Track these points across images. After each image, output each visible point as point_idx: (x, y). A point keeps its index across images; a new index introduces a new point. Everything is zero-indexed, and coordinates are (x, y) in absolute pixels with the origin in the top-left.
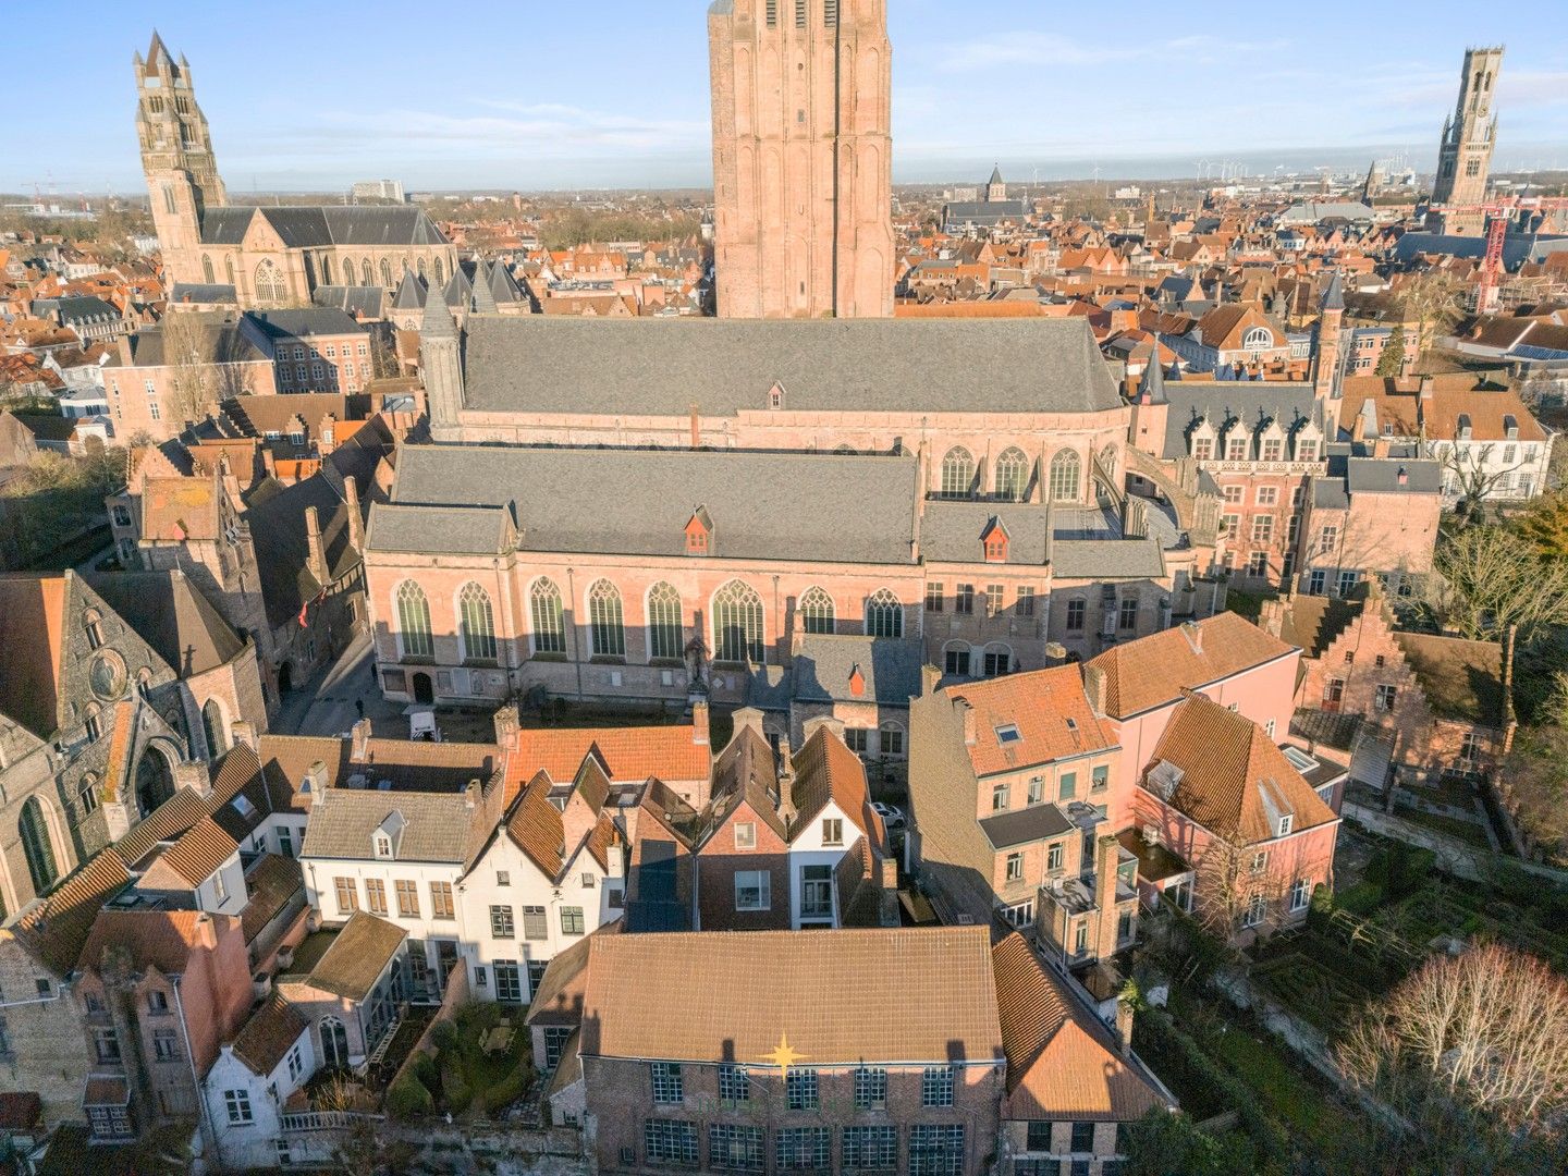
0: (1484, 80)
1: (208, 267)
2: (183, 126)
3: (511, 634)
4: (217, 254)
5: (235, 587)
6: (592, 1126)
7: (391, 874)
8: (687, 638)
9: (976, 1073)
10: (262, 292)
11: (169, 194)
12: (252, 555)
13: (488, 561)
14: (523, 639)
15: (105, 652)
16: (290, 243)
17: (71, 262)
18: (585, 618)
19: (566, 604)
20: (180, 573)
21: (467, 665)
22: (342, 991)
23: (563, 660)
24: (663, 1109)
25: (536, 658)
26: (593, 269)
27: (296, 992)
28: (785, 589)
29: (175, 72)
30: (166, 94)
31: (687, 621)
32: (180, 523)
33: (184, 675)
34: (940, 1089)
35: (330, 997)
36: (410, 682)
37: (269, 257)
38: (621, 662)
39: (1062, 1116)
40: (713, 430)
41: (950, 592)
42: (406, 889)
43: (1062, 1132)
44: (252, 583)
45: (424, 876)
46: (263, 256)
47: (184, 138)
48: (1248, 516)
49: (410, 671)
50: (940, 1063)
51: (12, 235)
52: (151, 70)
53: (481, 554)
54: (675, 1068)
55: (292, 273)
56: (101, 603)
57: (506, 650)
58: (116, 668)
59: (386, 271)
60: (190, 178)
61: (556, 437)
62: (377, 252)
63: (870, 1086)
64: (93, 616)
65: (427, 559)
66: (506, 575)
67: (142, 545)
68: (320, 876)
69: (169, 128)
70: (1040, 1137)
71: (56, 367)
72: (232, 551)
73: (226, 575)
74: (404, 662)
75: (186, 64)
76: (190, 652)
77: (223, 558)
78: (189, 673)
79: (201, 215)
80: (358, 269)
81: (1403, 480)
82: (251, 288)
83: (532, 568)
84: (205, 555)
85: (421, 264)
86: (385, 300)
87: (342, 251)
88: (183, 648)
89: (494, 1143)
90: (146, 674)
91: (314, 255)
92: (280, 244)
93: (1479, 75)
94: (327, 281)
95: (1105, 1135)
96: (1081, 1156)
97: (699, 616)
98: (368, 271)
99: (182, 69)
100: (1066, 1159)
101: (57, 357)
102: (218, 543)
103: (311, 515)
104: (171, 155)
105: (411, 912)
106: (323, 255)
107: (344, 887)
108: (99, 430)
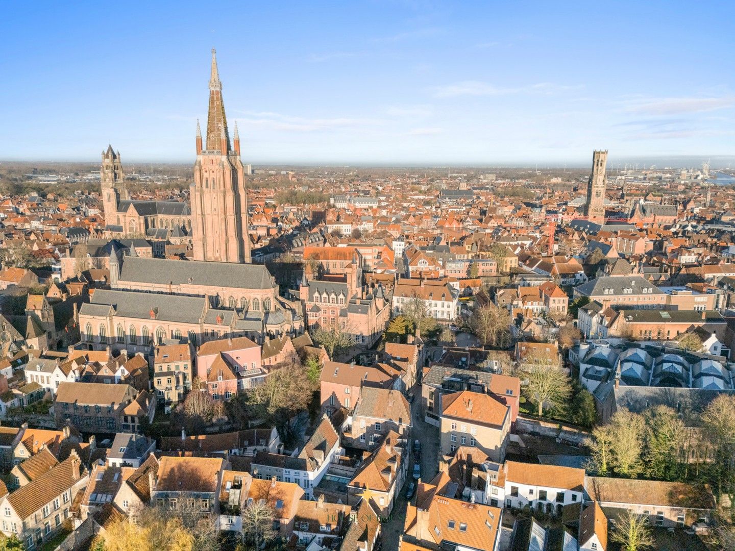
0: (600, 162)
1: (118, 220)
2: (115, 174)
3: (110, 336)
4: (121, 215)
5: (45, 320)
6: (55, 414)
7: (40, 374)
8: (150, 339)
9: (116, 407)
10: (131, 229)
11: (109, 195)
12: (52, 313)
13: (105, 318)
14: (113, 338)
15: (6, 331)
16: (140, 214)
17: (90, 208)
18: (128, 333)
19: (124, 330)
20: (30, 317)
21: (100, 343)
22: (23, 392)
23: (123, 343)
24: (66, 412)
25: (118, 343)
26: (259, 220)
27: (15, 391)
28: (171, 328)
29: (115, 157)
30: (111, 164)
31: (150, 335)
32: (34, 306)
33: (25, 338)
34: (110, 410)
35: (21, 393)
36: (88, 347)
37: (134, 219)
38: (136, 345)
39: (129, 415)
40: (174, 288)
41: (210, 331)
42: (42, 377)
43: (129, 419)
44: (52, 320)
45: (45, 374)
46: (132, 218)
47: (116, 178)
48: (329, 318)
49: (88, 344)
50: (109, 405)
51: (80, 192)
52: (107, 157)
53: (103, 316)
54: (67, 404)
55: (140, 224)
56: (7, 321)
57: (109, 340)
58: (8, 335)
59: (173, 223)
60: (116, 191)
61: (140, 288)
62: (171, 217)
63: (98, 409)
64: (4, 324)
65: (92, 317)
66: (109, 322)
67: (26, 310)
68: (28, 374)
69: (111, 175)
70: (126, 420)
71: (59, 253)
72: (46, 312)
73: (43, 318)
74: (87, 342)
75: (119, 155)
76: (29, 334)
77: (43, 314)
78: (27, 338)
79: (118, 203)
80: (164, 222)
81: (360, 310)
82: (128, 228)
83: (117, 320)
84: (38, 313)
85: (184, 222)
86: (169, 233)
87: (160, 216)
88: (27, 333)
89: (40, 418)
90: (16, 337)
91: (149, 218)
92: (137, 215)
93: (598, 161)
94: (153, 226)
95: (136, 419)
96: (133, 424)
97: (152, 334)
98: (167, 223)
99: (117, 156)
100: (131, 424)
101: (59, 250)
102: (41, 310)
103: (75, 305)
104: (110, 184)
105: (43, 382)
106: (152, 218)
107: (32, 376)
108: (58, 276)
